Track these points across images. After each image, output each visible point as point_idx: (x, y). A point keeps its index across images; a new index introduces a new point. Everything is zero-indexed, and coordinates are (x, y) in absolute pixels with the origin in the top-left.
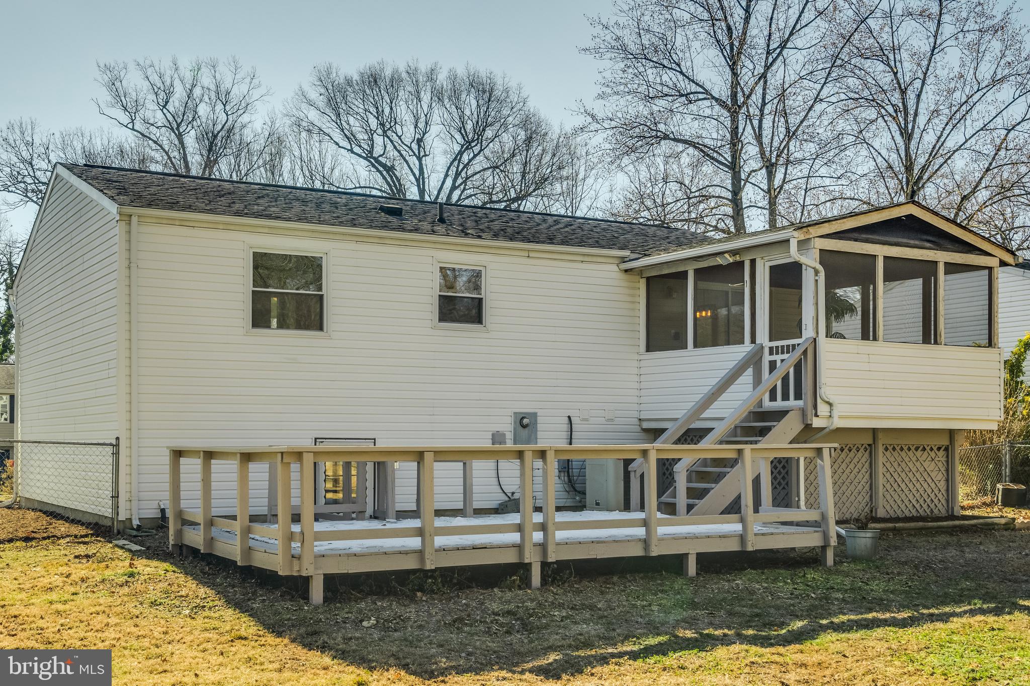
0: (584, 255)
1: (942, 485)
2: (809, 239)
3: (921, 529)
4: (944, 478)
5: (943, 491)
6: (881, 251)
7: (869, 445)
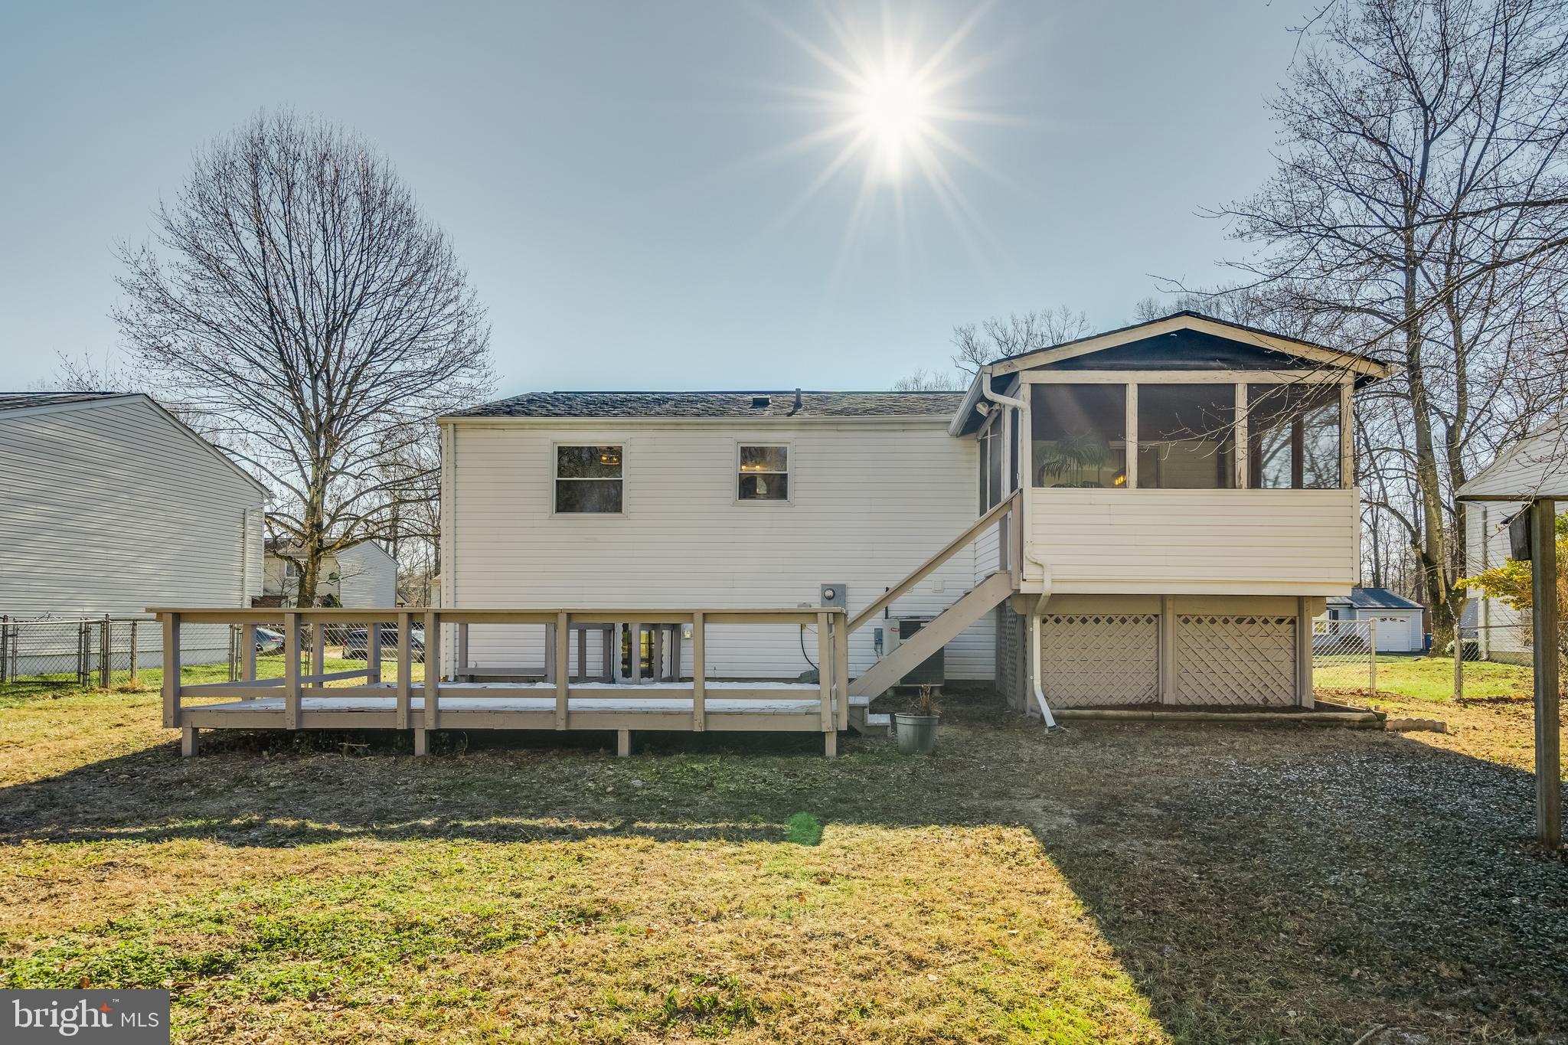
0: (903, 423)
1: (1287, 668)
2: (1016, 373)
3: (1200, 720)
4: (1289, 658)
5: (1289, 674)
6: (1132, 379)
7: (1156, 616)
